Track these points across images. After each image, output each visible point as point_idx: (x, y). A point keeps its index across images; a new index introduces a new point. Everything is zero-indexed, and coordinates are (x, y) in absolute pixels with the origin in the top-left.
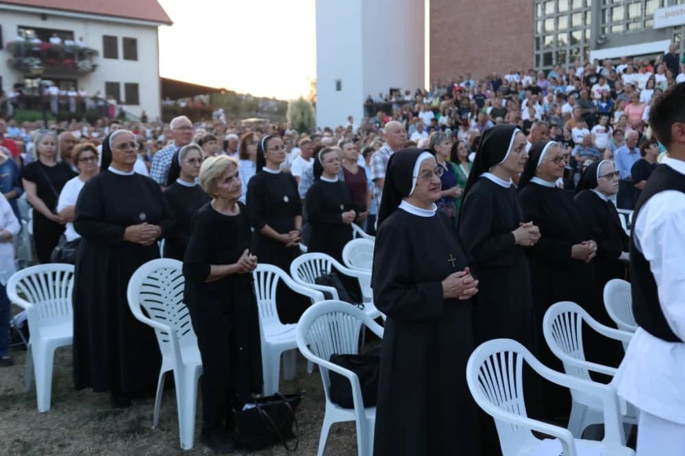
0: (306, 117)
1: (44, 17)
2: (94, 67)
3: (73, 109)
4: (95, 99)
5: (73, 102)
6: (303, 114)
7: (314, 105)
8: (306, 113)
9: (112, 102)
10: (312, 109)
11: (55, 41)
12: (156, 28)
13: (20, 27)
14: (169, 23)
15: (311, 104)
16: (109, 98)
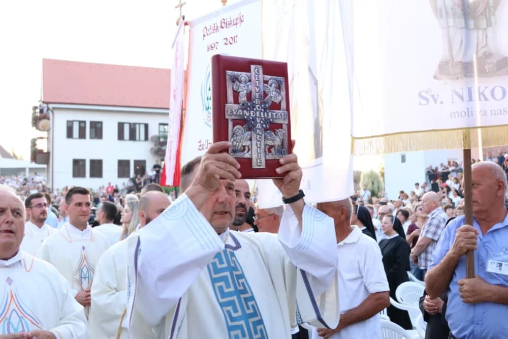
0: (376, 186)
6: (373, 183)
7: (383, 175)
8: (376, 182)
10: (381, 179)
15: (380, 175)
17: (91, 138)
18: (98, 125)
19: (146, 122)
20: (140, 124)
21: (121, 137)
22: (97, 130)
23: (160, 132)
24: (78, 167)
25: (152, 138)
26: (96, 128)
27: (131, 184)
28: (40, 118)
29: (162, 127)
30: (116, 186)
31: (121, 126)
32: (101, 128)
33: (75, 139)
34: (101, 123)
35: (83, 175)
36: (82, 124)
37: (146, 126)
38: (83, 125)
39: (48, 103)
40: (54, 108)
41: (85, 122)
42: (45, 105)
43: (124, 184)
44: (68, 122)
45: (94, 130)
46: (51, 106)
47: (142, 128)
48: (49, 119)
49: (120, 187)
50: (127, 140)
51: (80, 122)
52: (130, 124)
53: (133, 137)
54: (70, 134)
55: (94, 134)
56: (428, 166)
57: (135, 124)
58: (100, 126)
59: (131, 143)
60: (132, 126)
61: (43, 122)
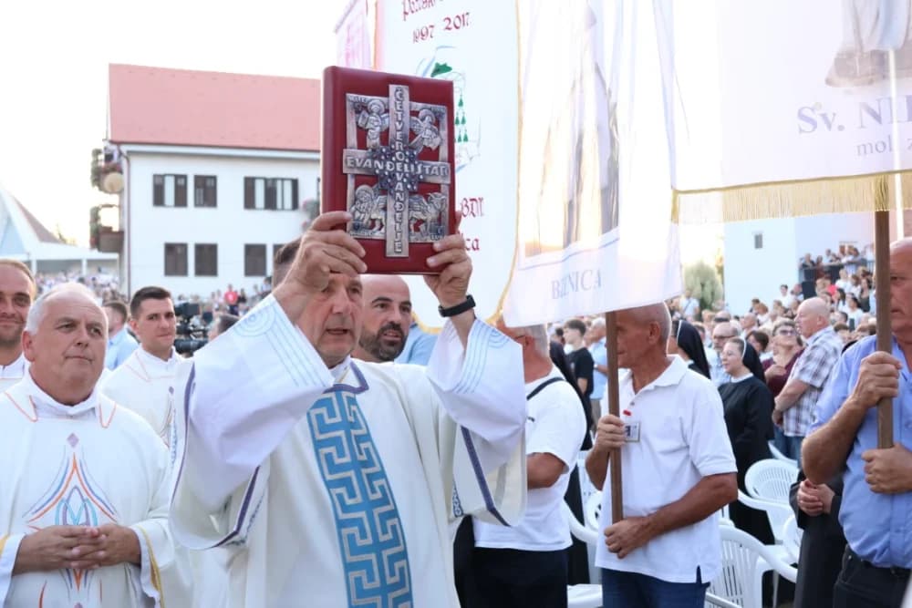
0: (708, 289)
6: (703, 285)
7: (721, 270)
8: (708, 283)
10: (718, 277)
15: (716, 270)
17: (197, 205)
18: (209, 183)
19: (294, 177)
20: (283, 180)
21: (249, 203)
22: (207, 192)
23: (318, 193)
24: (174, 257)
25: (306, 205)
26: (205, 187)
27: (267, 287)
28: (106, 170)
30: (242, 290)
31: (249, 184)
32: (214, 188)
33: (169, 207)
34: (214, 178)
35: (184, 272)
36: (180, 180)
37: (295, 183)
38: (181, 182)
39: (119, 143)
40: (130, 153)
41: (185, 177)
42: (114, 147)
43: (256, 287)
44: (155, 176)
45: (202, 191)
46: (124, 148)
47: (288, 187)
48: (121, 172)
49: (250, 293)
50: (261, 209)
51: (177, 177)
52: (266, 180)
53: (271, 203)
54: (159, 199)
55: (202, 197)
56: (803, 255)
57: (274, 180)
58: (213, 184)
59: (269, 213)
60: (270, 183)
61: (112, 177)
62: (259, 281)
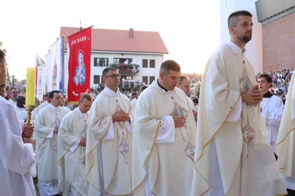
1: (122, 54)
2: (138, 71)
3: (130, 86)
4: (137, 83)
5: (129, 84)
9: (144, 84)
11: (126, 63)
12: (162, 55)
13: (114, 58)
14: (167, 53)
16: (143, 82)
19: (107, 58)
20: (105, 58)
21: (95, 64)
23: (114, 62)
25: (110, 65)
27: (100, 87)
29: (115, 60)
31: (95, 59)
43: (96, 87)
49: (94, 88)
50: (98, 66)
52: (100, 58)
53: (101, 64)
57: (102, 58)
59: (101, 67)
62: (97, 85)
